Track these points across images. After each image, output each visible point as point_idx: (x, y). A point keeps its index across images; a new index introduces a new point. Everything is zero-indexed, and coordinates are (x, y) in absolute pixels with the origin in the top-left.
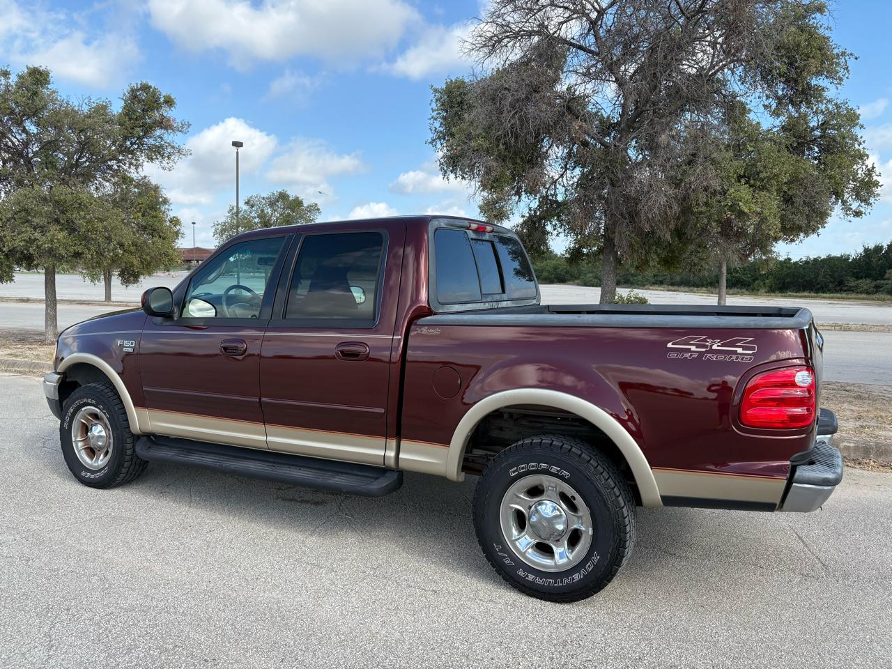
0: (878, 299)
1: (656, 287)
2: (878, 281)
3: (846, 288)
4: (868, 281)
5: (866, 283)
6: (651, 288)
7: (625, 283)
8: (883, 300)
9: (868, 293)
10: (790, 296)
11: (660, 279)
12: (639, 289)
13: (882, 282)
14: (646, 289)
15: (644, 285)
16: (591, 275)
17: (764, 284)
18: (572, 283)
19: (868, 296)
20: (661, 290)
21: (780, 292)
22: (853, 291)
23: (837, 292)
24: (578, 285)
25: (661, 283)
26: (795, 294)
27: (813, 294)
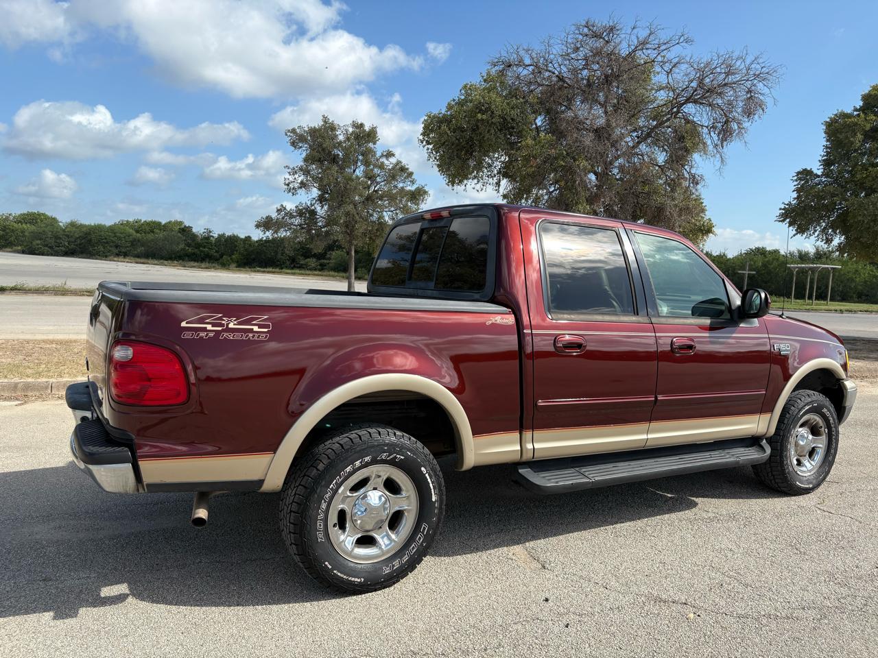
0: (330, 276)
1: (121, 258)
2: (323, 261)
3: (298, 265)
4: (314, 260)
5: (312, 262)
6: (115, 259)
7: (82, 253)
8: (333, 276)
9: (320, 270)
10: (258, 271)
11: (123, 250)
12: (101, 260)
13: (325, 261)
14: (110, 260)
15: (106, 257)
16: (39, 242)
17: (231, 259)
18: (10, 250)
19: (320, 273)
20: (128, 262)
21: (250, 268)
22: (304, 268)
23: (292, 269)
24: (18, 252)
25: (125, 255)
26: (262, 269)
27: (277, 270)
